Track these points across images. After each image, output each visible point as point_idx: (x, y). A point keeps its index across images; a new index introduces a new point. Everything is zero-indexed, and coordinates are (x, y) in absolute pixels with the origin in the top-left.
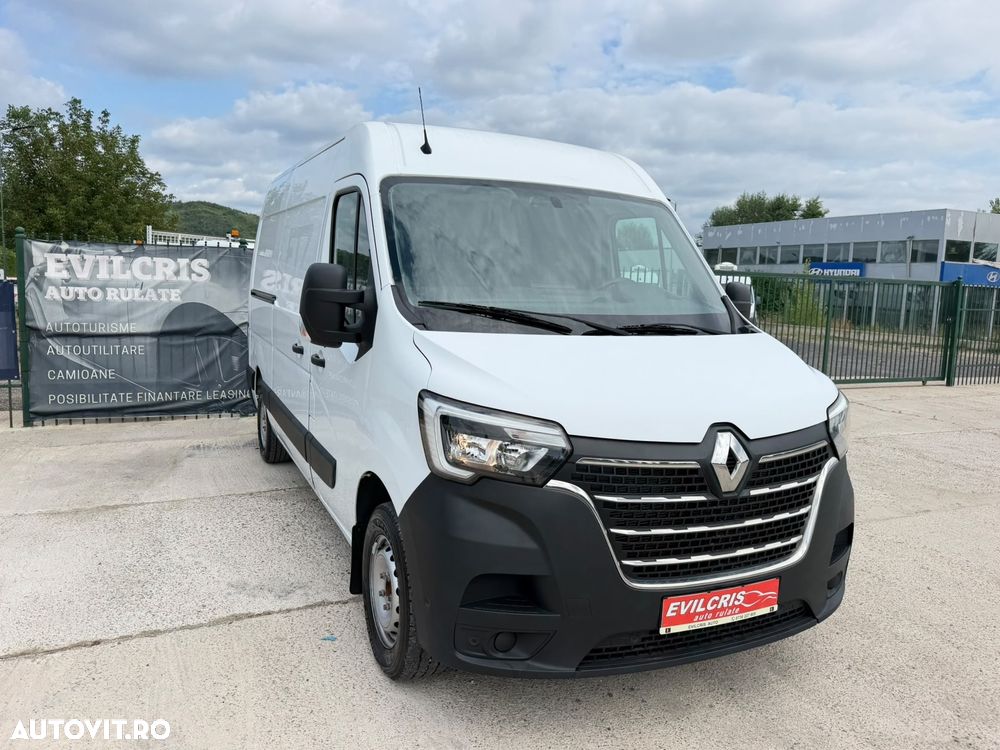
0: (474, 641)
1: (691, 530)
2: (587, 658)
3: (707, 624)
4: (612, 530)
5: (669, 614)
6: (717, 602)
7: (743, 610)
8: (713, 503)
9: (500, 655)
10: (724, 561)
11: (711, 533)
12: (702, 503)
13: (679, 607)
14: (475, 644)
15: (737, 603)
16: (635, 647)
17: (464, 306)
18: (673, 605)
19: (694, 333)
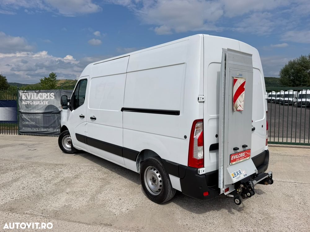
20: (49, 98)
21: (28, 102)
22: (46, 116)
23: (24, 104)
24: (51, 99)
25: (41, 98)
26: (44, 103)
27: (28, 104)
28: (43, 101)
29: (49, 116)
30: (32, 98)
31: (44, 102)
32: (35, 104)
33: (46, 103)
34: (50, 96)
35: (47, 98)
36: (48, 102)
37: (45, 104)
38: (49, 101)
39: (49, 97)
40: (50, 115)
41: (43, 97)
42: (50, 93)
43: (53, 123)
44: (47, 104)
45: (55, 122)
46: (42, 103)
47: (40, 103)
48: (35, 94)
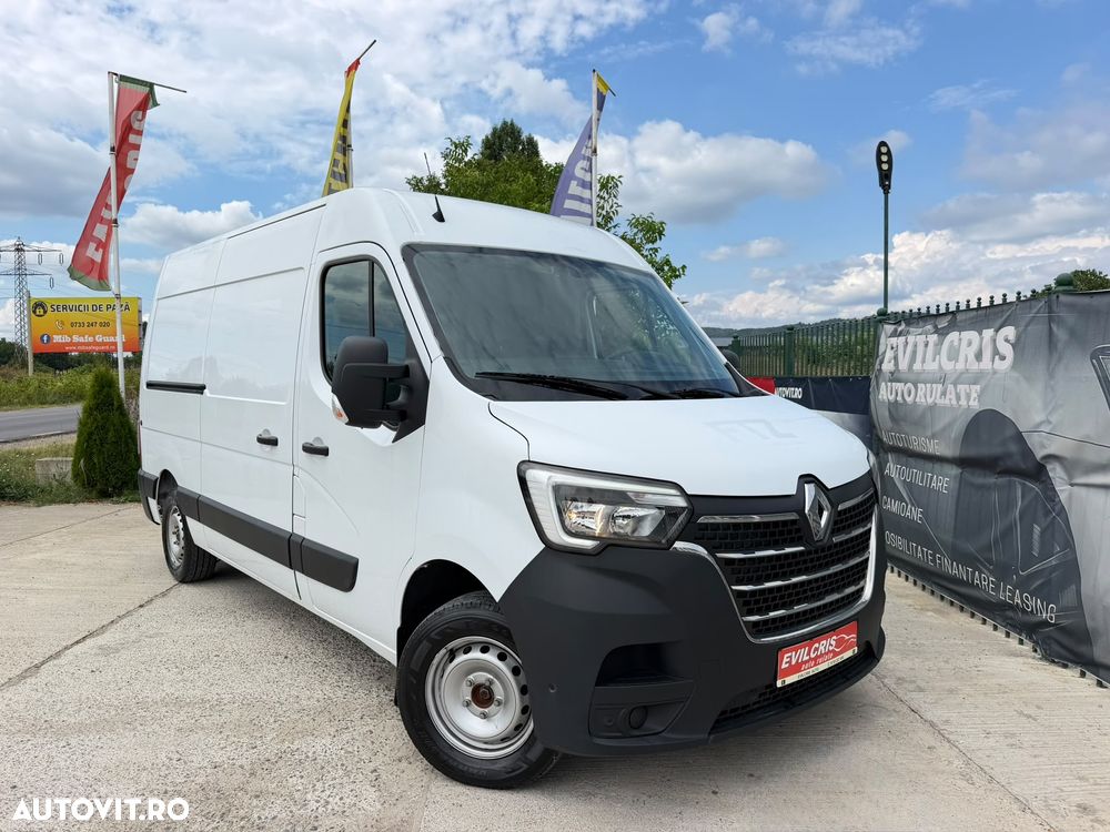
0: (610, 721)
1: (795, 580)
2: (717, 721)
3: (812, 671)
4: (733, 587)
5: (784, 666)
6: (817, 649)
7: (836, 654)
8: (809, 553)
9: (636, 733)
10: (819, 608)
11: (809, 582)
12: (801, 553)
13: (790, 657)
14: (610, 724)
15: (831, 648)
16: (754, 704)
17: (524, 376)
18: (786, 655)
19: (722, 397)
20: (986, 364)
21: (899, 386)
22: (972, 485)
23: (885, 397)
24: (995, 372)
25: (948, 366)
26: (958, 398)
27: (896, 401)
28: (955, 384)
29: (981, 487)
30: (917, 366)
31: (962, 388)
32: (923, 400)
33: (968, 396)
34: (996, 352)
35: (975, 366)
36: (978, 387)
37: (963, 402)
38: (984, 383)
39: (987, 354)
40: (991, 480)
41: (957, 361)
42: (997, 331)
43: (996, 542)
44: (975, 406)
45: (1008, 532)
46: (949, 400)
47: (944, 394)
48: (934, 338)
